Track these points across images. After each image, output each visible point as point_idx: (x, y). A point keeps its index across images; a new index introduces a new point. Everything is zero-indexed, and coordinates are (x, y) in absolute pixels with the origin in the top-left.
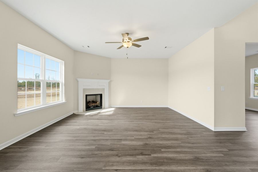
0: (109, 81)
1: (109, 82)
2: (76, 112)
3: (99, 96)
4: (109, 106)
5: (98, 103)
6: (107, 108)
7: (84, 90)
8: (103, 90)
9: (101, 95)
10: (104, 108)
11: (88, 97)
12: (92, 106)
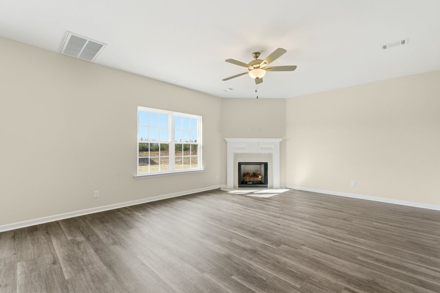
0: (280, 140)
1: (280, 142)
2: (222, 187)
3: (263, 166)
4: (280, 185)
5: (260, 177)
6: (277, 188)
7: (236, 155)
8: (270, 156)
9: (266, 165)
10: (272, 188)
11: (242, 166)
12: (249, 182)
